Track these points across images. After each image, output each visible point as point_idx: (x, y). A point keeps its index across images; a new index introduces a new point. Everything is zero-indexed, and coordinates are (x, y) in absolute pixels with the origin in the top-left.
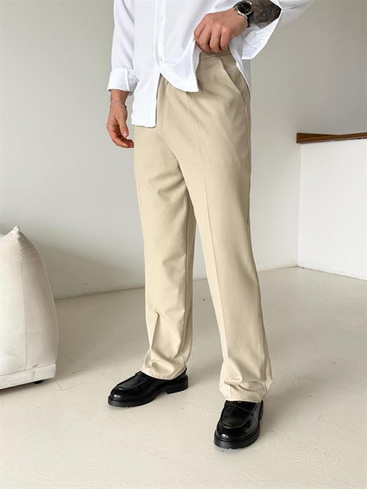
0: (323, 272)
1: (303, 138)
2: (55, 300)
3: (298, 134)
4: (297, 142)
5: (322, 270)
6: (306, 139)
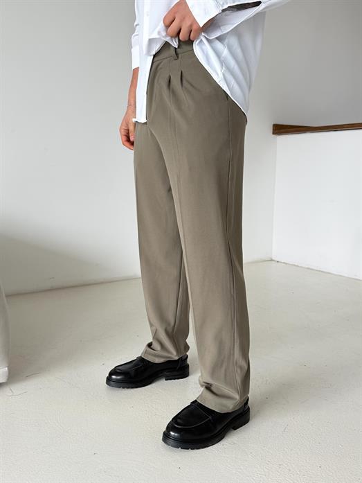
0: (297, 266)
1: (279, 129)
2: (7, 296)
3: (274, 125)
4: (274, 133)
5: (296, 264)
6: (283, 130)
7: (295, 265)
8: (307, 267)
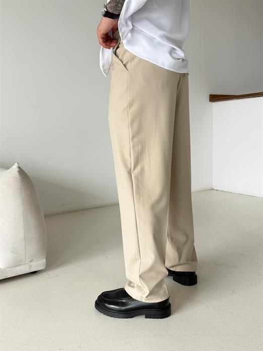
0: (231, 193)
1: (214, 98)
3: (210, 95)
4: (210, 101)
6: (216, 99)
7: (229, 192)
8: (238, 193)
